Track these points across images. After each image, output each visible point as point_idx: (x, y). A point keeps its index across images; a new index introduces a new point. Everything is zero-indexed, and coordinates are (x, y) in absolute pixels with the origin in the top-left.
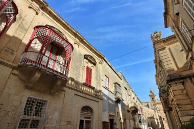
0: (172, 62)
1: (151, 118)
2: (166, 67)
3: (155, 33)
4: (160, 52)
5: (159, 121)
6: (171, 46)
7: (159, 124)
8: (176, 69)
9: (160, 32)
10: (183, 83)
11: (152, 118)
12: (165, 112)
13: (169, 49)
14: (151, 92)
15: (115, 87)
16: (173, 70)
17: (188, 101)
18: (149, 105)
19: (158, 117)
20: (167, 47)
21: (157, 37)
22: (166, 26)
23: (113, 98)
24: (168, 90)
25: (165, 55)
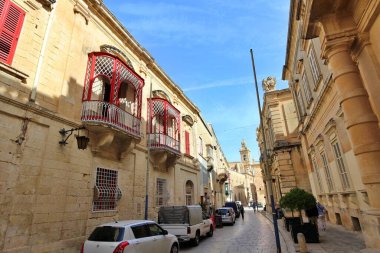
0: (283, 124)
1: (238, 187)
2: (275, 130)
3: (269, 79)
4: (271, 109)
5: (250, 191)
6: (285, 103)
7: (251, 196)
8: (286, 135)
9: (274, 80)
10: (290, 152)
11: (241, 187)
12: (265, 182)
13: (283, 106)
14: (243, 144)
15: (208, 151)
16: (283, 135)
17: (291, 172)
18: (238, 167)
19: (249, 186)
20: (280, 103)
21: (271, 86)
22: (284, 79)
23: (205, 165)
24: (272, 157)
25: (276, 113)
